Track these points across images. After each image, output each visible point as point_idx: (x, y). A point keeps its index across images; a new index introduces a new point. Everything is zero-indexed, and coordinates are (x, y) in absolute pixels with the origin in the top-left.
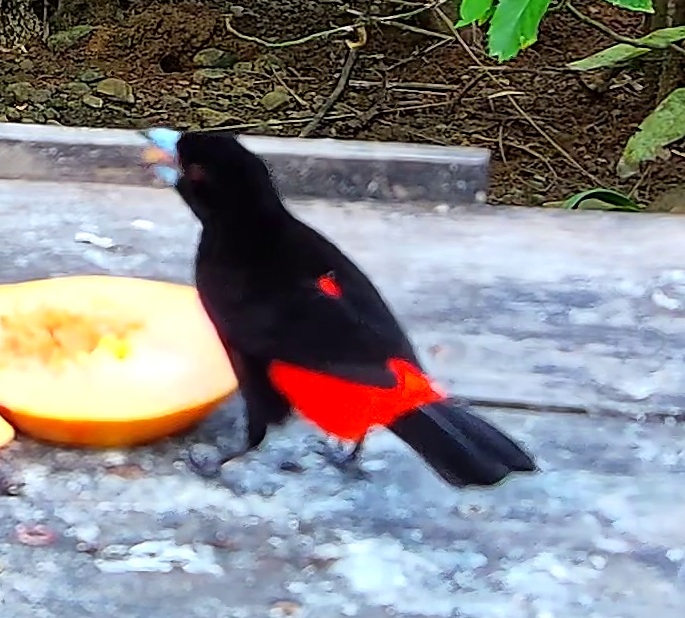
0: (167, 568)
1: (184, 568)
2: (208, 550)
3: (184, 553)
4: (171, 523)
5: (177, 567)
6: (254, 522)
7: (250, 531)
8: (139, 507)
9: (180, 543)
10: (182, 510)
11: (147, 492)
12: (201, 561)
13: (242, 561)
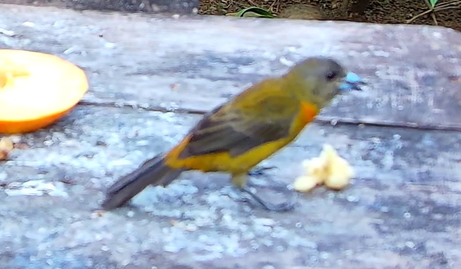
0: (40, 193)
1: (49, 194)
2: (61, 184)
3: (49, 186)
4: (43, 171)
5: (46, 194)
6: (82, 171)
7: (81, 175)
8: (28, 163)
9: (47, 181)
10: (48, 165)
11: (31, 156)
12: (57, 190)
13: (78, 190)
